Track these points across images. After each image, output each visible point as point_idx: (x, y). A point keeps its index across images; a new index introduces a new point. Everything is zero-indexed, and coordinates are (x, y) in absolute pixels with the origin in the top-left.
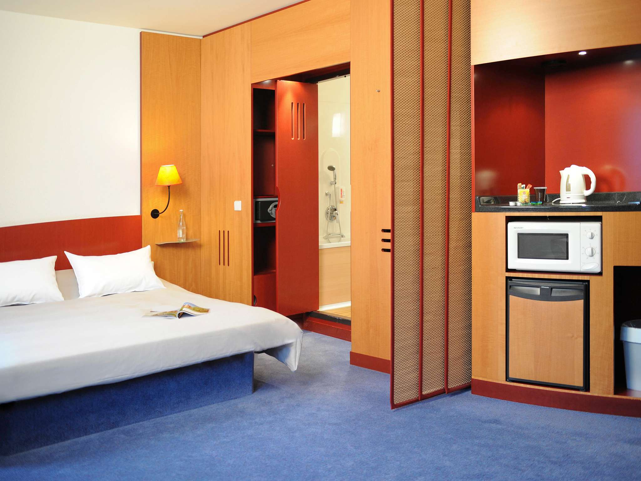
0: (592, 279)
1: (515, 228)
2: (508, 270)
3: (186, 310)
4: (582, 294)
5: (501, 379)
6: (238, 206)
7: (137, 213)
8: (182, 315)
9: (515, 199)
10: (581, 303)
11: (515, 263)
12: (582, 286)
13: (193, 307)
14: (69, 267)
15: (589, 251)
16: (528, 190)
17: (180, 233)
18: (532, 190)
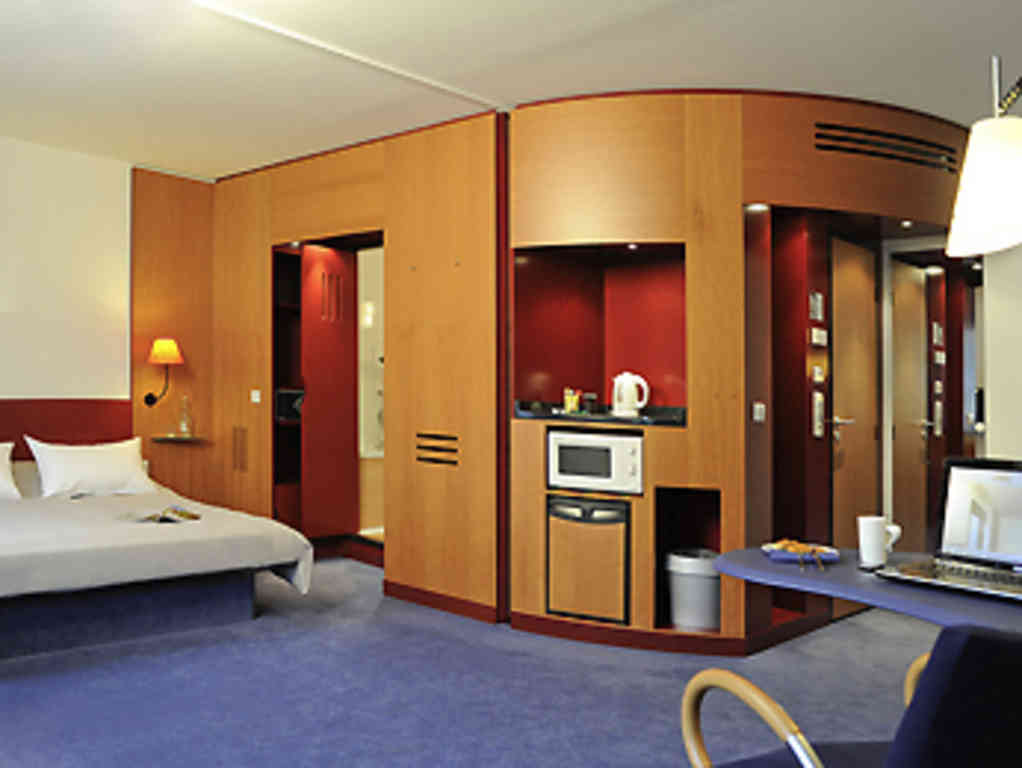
0: (635, 502)
1: (557, 439)
2: (549, 487)
3: (169, 515)
4: (623, 516)
5: (541, 613)
6: (256, 397)
7: (126, 396)
8: (164, 520)
9: (561, 405)
10: (622, 526)
11: (557, 479)
12: (624, 507)
13: (179, 510)
14: (31, 457)
15: (630, 469)
16: (576, 398)
17: (184, 428)
18: (581, 398)
